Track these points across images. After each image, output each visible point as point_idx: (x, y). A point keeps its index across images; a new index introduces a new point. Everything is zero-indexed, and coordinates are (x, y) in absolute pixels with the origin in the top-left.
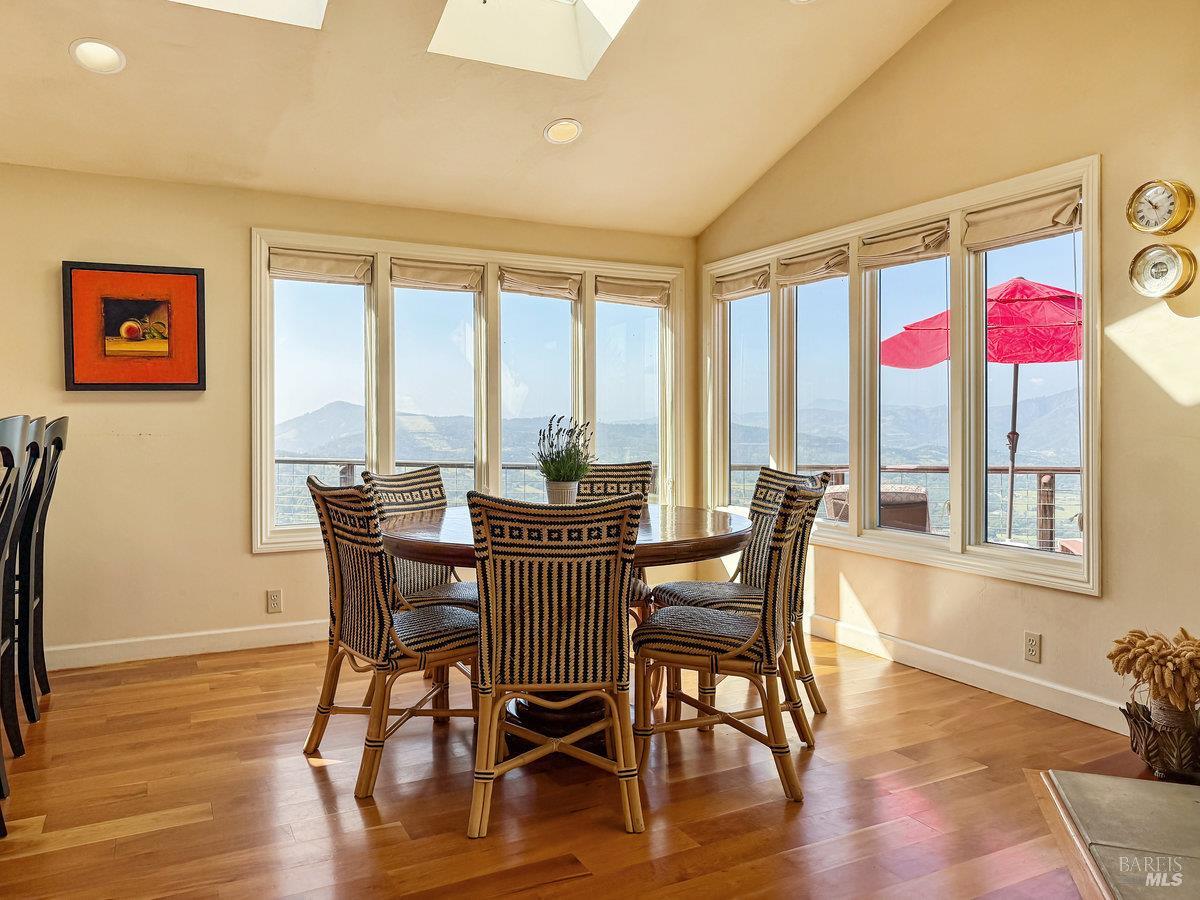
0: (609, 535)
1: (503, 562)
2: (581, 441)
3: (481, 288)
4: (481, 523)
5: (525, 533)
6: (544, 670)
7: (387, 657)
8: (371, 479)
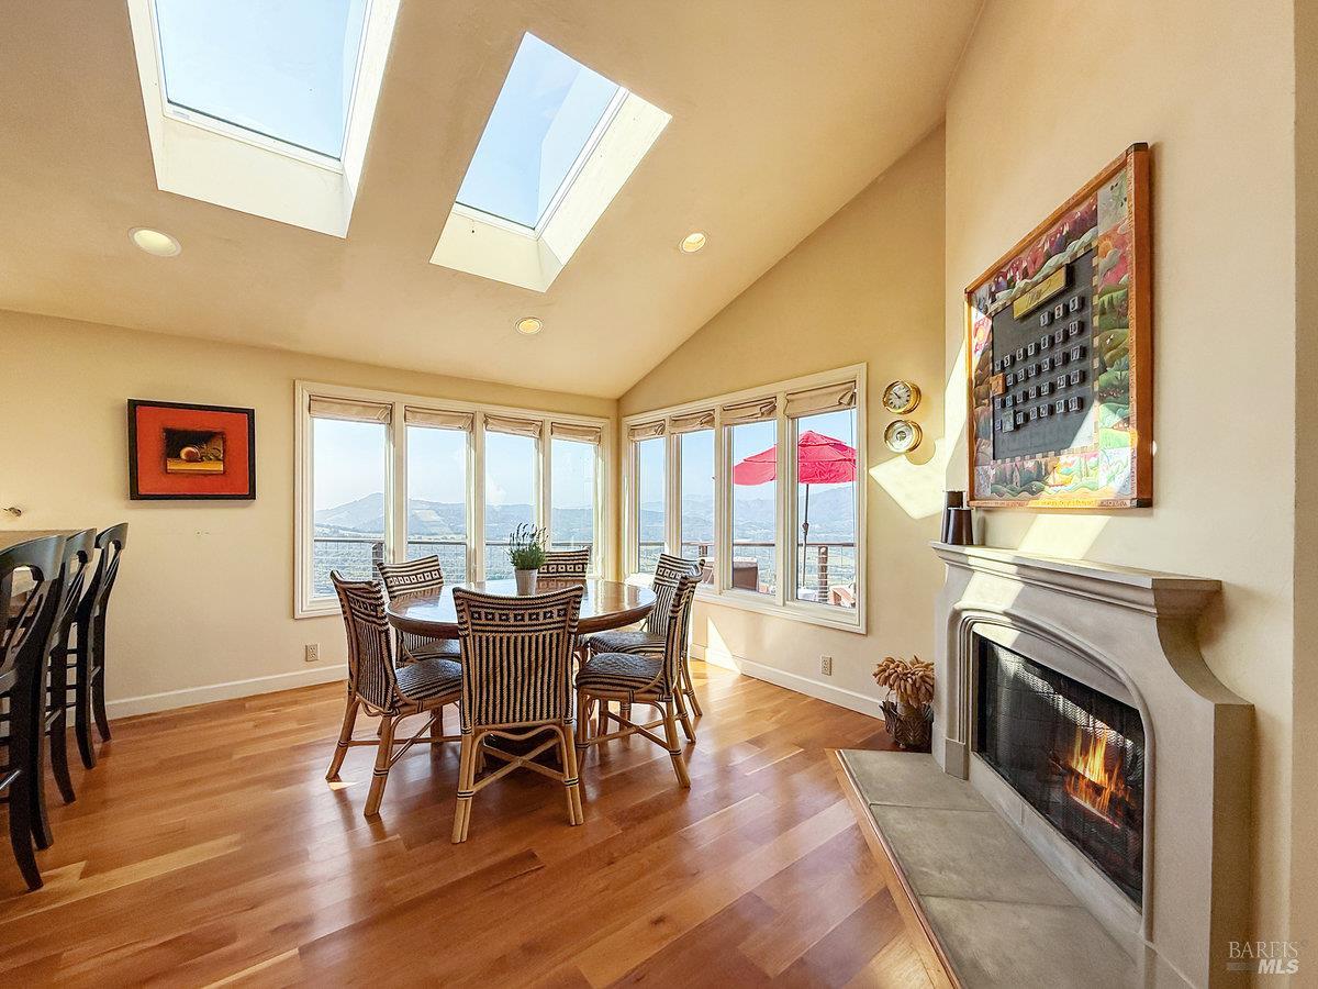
0: (559, 616)
1: (480, 638)
2: (541, 540)
3: (472, 428)
4: (463, 610)
5: (497, 617)
6: (511, 713)
7: (392, 706)
8: (384, 568)
